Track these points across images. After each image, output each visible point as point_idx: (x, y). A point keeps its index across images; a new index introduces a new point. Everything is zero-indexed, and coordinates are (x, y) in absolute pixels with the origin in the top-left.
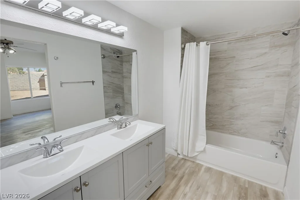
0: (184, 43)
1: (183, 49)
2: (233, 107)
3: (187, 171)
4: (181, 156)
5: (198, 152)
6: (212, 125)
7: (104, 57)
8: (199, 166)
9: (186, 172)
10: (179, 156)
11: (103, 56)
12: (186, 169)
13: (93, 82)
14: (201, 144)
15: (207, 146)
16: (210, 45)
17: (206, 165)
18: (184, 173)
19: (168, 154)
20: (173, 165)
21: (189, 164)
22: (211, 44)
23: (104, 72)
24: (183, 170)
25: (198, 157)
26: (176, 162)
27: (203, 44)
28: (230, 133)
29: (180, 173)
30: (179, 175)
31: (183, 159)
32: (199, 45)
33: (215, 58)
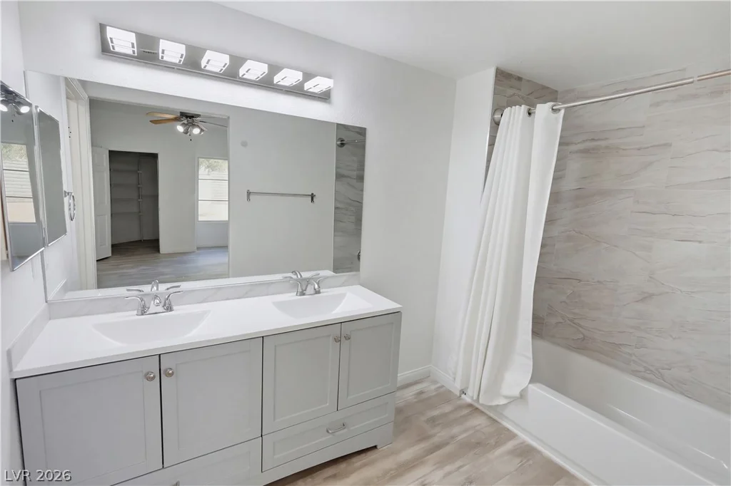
0: (498, 108)
1: (496, 124)
2: (651, 296)
3: (464, 435)
4: (467, 399)
5: (506, 397)
6: (582, 336)
7: (342, 145)
8: (504, 435)
9: (460, 437)
10: (463, 396)
11: (339, 143)
12: (465, 431)
13: (312, 196)
14: (517, 376)
15: (530, 385)
16: (563, 111)
17: (523, 437)
18: (453, 437)
19: (439, 385)
20: (436, 413)
21: (478, 421)
22: (566, 108)
23: (339, 176)
24: (456, 430)
25: (507, 412)
26: (447, 408)
27: (543, 109)
28: (635, 373)
29: (441, 435)
30: (436, 440)
31: (470, 405)
32: (535, 113)
33: (607, 147)
